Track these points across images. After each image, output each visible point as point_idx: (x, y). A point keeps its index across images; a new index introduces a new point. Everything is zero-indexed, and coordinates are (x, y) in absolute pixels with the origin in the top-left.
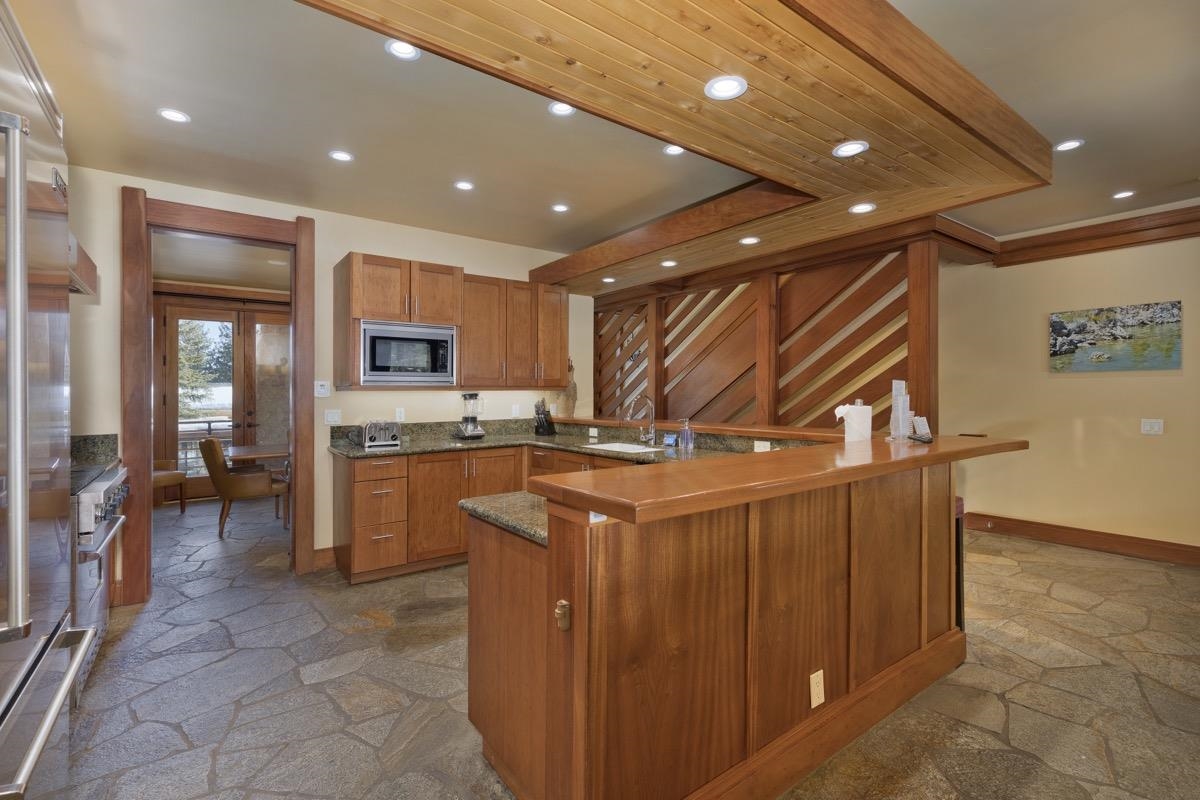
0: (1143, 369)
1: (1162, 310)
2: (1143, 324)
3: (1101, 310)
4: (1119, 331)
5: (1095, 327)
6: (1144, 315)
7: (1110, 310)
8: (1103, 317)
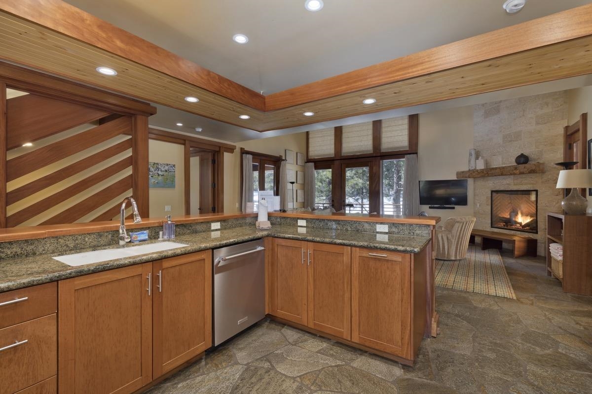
0: (166, 187)
1: (171, 167)
2: (166, 171)
3: (155, 163)
4: (160, 173)
5: (153, 170)
6: (167, 168)
7: (157, 164)
8: (155, 165)
